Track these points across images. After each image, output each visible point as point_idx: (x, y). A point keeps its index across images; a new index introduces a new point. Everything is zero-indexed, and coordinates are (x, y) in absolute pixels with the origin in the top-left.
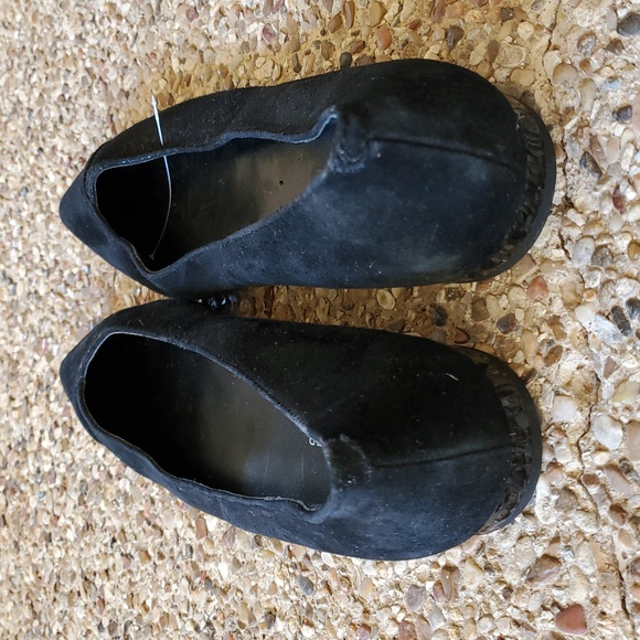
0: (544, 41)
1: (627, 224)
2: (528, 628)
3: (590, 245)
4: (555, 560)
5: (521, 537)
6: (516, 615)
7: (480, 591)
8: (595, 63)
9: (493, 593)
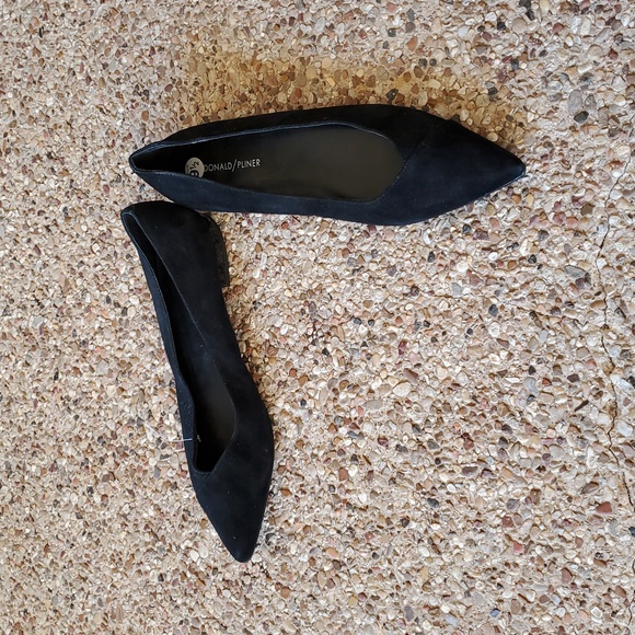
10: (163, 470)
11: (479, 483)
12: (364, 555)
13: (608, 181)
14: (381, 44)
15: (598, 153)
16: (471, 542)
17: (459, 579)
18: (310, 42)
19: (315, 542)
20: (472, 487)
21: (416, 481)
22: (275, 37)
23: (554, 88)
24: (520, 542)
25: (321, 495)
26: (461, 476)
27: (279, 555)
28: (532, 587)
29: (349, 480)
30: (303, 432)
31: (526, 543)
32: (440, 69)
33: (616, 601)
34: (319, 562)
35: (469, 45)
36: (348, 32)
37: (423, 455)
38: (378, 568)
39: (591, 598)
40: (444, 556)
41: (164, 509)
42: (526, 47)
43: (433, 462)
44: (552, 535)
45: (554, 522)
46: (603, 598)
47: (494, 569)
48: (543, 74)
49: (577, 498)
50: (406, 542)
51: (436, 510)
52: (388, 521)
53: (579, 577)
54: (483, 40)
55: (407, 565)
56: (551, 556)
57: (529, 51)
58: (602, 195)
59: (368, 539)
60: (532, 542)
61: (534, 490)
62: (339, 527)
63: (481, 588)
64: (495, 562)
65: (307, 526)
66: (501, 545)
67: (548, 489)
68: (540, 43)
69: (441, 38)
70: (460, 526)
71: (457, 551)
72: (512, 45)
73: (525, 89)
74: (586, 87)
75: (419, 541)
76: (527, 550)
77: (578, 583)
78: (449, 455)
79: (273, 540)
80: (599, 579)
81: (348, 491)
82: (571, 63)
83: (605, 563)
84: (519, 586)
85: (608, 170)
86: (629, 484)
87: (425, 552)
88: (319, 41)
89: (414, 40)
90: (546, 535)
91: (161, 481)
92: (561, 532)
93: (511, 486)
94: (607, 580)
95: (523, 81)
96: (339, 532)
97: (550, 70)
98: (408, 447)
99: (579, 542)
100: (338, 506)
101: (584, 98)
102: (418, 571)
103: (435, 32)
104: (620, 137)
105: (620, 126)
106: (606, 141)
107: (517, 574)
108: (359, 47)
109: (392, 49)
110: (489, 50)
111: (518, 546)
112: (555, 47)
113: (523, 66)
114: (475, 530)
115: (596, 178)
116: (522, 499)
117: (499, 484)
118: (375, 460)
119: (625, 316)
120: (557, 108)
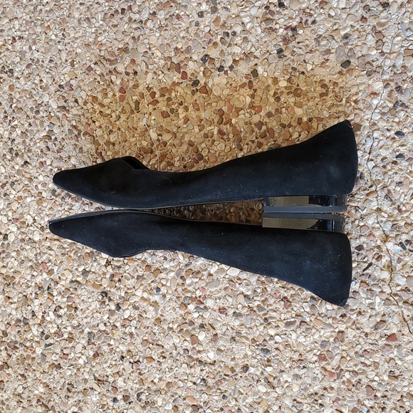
0: (367, 157)
1: (402, 217)
2: (376, 344)
3: (391, 224)
4: (385, 321)
5: (370, 317)
6: (371, 341)
7: (354, 337)
8: (389, 167)
9: (360, 337)
10: (48, 356)
11: (299, 332)
12: (216, 398)
13: (369, 107)
14: (194, 24)
15: (361, 88)
16: (297, 377)
17: (290, 405)
18: (139, 25)
19: (176, 394)
20: (294, 336)
21: (250, 337)
22: (111, 24)
23: (325, 45)
24: (333, 371)
25: (178, 358)
26: (284, 329)
27: (149, 407)
28: (345, 403)
29: (200, 343)
30: (159, 312)
31: (338, 372)
32: (239, 38)
33: (408, 403)
34: (181, 408)
35: (259, 20)
36: (168, 17)
37: (254, 317)
38: (228, 406)
39: (390, 405)
40: (277, 390)
41: (52, 386)
42: (301, 19)
43: (262, 322)
44: (356, 363)
45: (356, 353)
46: (398, 403)
47: (316, 394)
48: (315, 36)
49: (371, 333)
50: (247, 383)
51: (268, 356)
52: (233, 370)
53: (378, 390)
54: (269, 16)
55: (250, 400)
56: (356, 379)
57: (303, 21)
58: (366, 117)
59: (218, 385)
60: (342, 370)
61: (339, 332)
62: (194, 380)
63: (308, 409)
64: (316, 388)
65: (169, 382)
66: (320, 376)
67: (349, 330)
68: (311, 15)
69: (238, 16)
70: (288, 366)
71: (287, 384)
72: (290, 18)
73: (304, 48)
74: (346, 44)
75: (258, 381)
76: (339, 376)
77: (379, 395)
78: (274, 314)
79: (143, 397)
80: (394, 390)
81: (199, 352)
82: (335, 27)
83: (396, 377)
84: (336, 404)
85: (369, 100)
86: (407, 318)
87: (262, 389)
88: (145, 24)
89: (217, 19)
90: (352, 364)
91: (48, 364)
92: (362, 359)
93: (323, 331)
94: (399, 389)
95: (301, 42)
96: (194, 383)
97: (320, 33)
98: (242, 312)
99: (376, 365)
100: (192, 364)
101: (347, 51)
102: (259, 403)
103: (233, 12)
104: (375, 76)
105: (374, 68)
106: (365, 79)
107: (333, 395)
108: (177, 27)
109: (202, 27)
110: (274, 22)
111: (332, 374)
112: (322, 17)
113: (301, 32)
114: (299, 367)
115: (361, 105)
116: (332, 340)
117: (314, 331)
118: (217, 326)
119: (392, 200)
120: (327, 60)
